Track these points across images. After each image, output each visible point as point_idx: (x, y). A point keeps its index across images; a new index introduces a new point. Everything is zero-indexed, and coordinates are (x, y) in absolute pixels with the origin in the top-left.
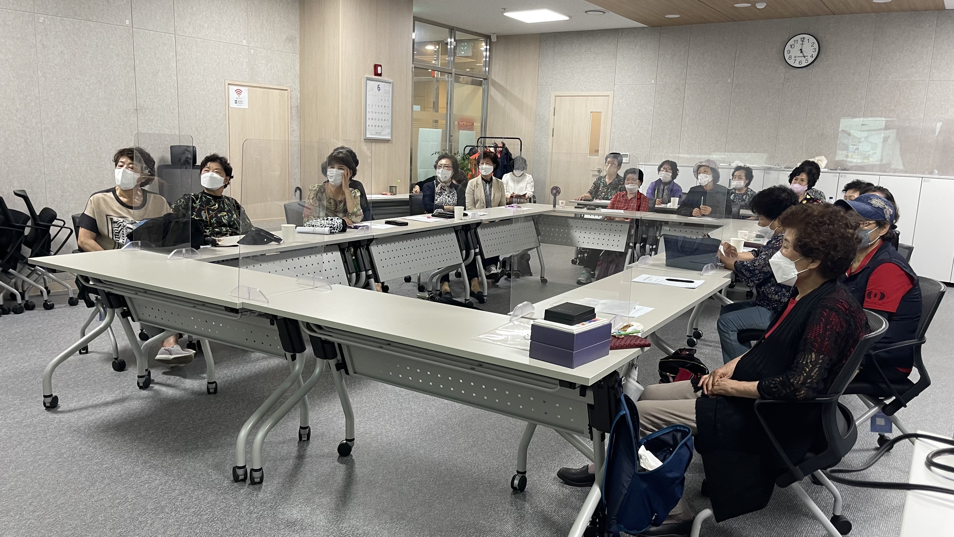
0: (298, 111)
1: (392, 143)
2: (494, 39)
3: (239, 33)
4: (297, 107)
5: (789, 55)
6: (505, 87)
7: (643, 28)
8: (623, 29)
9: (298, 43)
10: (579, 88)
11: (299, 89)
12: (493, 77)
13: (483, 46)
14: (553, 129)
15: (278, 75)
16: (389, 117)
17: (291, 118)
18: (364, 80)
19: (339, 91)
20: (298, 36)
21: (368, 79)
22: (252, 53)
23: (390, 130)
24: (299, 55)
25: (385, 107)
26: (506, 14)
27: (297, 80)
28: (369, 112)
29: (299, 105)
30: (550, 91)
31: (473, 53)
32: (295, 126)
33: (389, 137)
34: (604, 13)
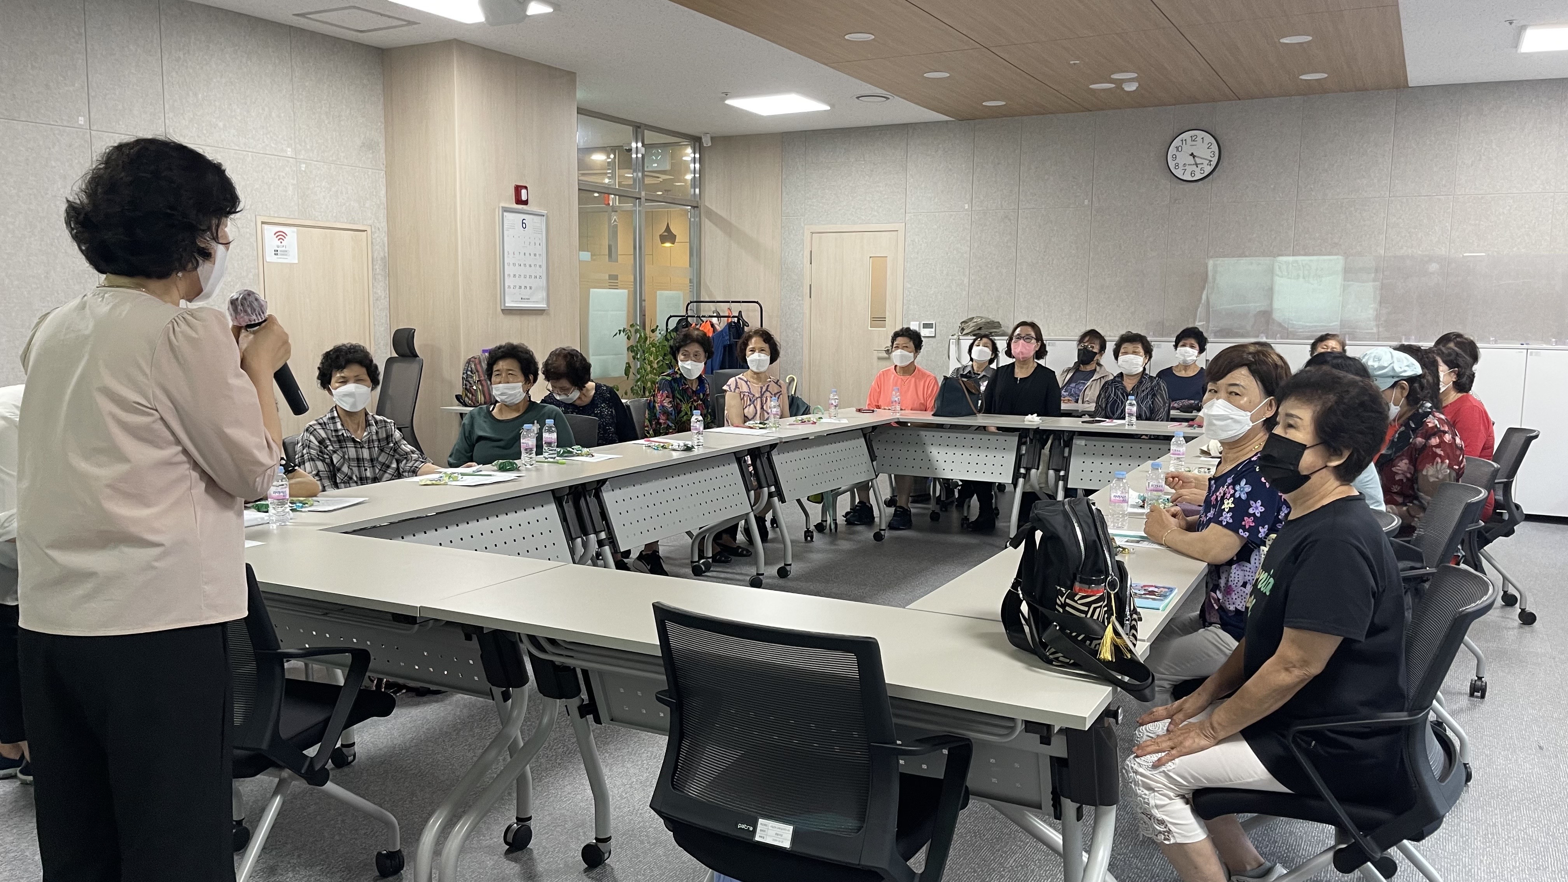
0: (385, 266)
1: (548, 314)
2: (707, 142)
3: (280, 137)
4: (383, 259)
5: (1176, 162)
6: (729, 219)
7: (947, 122)
8: (916, 124)
9: (382, 151)
10: (849, 219)
11: (386, 229)
12: (707, 204)
13: (688, 154)
14: (810, 285)
15: (350, 205)
16: (542, 272)
17: (374, 278)
18: (498, 212)
19: (456, 230)
20: (382, 140)
21: (506, 210)
22: (303, 169)
23: (545, 294)
24: (384, 172)
25: (535, 255)
26: (728, 102)
27: (382, 214)
28: (509, 264)
29: (387, 255)
30: (802, 225)
31: (672, 165)
32: (381, 290)
33: (543, 305)
34: (888, 98)
